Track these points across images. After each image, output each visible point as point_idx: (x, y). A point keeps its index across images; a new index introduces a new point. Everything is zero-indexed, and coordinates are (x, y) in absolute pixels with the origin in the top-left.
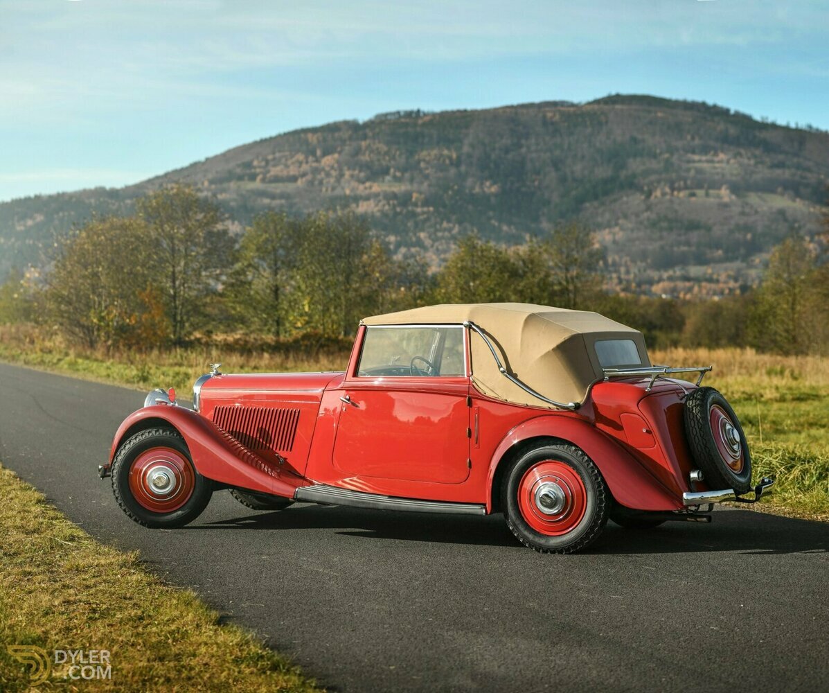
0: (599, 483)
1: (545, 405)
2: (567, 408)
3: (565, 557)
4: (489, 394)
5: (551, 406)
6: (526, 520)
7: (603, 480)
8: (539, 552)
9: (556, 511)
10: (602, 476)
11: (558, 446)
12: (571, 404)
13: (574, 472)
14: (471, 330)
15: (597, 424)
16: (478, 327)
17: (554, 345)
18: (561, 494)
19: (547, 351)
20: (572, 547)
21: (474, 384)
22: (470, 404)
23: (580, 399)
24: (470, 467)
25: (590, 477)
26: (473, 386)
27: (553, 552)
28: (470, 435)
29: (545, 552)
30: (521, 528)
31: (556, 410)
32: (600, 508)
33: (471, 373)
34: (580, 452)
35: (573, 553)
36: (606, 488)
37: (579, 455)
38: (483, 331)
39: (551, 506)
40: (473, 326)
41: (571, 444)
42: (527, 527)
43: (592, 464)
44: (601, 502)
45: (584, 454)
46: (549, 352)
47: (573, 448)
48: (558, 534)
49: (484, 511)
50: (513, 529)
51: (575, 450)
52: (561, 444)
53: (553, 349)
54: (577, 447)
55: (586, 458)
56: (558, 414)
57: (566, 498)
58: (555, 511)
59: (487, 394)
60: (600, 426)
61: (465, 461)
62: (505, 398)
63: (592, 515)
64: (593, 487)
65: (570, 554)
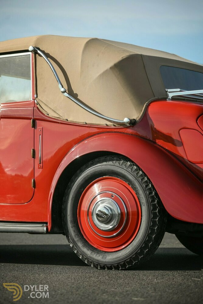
0: (153, 197)
1: (103, 123)
2: (123, 124)
3: (121, 273)
4: (52, 114)
5: (109, 123)
6: (85, 237)
7: (156, 194)
8: (97, 268)
9: (111, 227)
10: (156, 190)
11: (114, 162)
12: (126, 120)
13: (130, 187)
14: (37, 55)
15: (157, 141)
16: (43, 52)
17: (112, 64)
18: (117, 211)
19: (105, 69)
20: (128, 262)
21: (38, 106)
22: (34, 126)
23: (136, 115)
24: (34, 186)
25: (144, 191)
26: (38, 108)
27: (110, 268)
28: (34, 156)
29: (103, 268)
30: (80, 244)
31: (113, 127)
32: (154, 222)
33: (35, 96)
34: (135, 167)
35: (130, 269)
36: (160, 202)
37: (134, 170)
38: (48, 55)
39: (107, 222)
40: (39, 52)
41: (126, 159)
42: (86, 243)
43: (146, 179)
44: (155, 217)
45: (139, 169)
46: (107, 71)
47: (129, 163)
48: (114, 250)
49: (45, 228)
50: (73, 246)
51: (130, 165)
52: (117, 160)
53: (111, 68)
54: (133, 162)
55: (141, 172)
56: (116, 130)
57: (122, 214)
58: (109, 227)
59: (50, 115)
60: (159, 142)
61: (30, 180)
62: (65, 118)
63: (146, 230)
64: (147, 201)
65: (126, 270)
